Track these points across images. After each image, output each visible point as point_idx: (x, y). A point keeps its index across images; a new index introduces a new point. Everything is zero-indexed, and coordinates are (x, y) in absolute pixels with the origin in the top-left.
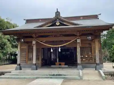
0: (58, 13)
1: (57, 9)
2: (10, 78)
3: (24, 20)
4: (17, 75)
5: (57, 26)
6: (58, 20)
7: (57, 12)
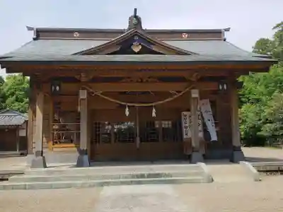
0: (136, 20)
1: (136, 10)
2: (27, 187)
3: (30, 29)
4: (45, 179)
5: (135, 53)
6: (136, 38)
7: (136, 16)
